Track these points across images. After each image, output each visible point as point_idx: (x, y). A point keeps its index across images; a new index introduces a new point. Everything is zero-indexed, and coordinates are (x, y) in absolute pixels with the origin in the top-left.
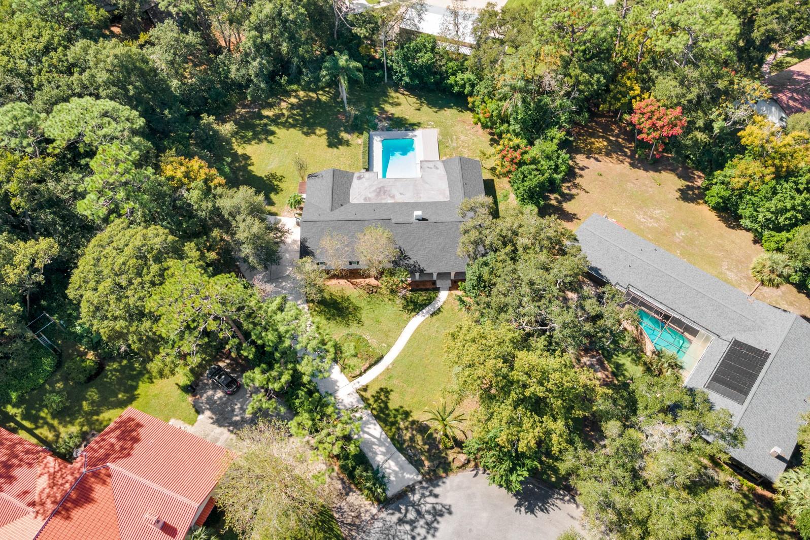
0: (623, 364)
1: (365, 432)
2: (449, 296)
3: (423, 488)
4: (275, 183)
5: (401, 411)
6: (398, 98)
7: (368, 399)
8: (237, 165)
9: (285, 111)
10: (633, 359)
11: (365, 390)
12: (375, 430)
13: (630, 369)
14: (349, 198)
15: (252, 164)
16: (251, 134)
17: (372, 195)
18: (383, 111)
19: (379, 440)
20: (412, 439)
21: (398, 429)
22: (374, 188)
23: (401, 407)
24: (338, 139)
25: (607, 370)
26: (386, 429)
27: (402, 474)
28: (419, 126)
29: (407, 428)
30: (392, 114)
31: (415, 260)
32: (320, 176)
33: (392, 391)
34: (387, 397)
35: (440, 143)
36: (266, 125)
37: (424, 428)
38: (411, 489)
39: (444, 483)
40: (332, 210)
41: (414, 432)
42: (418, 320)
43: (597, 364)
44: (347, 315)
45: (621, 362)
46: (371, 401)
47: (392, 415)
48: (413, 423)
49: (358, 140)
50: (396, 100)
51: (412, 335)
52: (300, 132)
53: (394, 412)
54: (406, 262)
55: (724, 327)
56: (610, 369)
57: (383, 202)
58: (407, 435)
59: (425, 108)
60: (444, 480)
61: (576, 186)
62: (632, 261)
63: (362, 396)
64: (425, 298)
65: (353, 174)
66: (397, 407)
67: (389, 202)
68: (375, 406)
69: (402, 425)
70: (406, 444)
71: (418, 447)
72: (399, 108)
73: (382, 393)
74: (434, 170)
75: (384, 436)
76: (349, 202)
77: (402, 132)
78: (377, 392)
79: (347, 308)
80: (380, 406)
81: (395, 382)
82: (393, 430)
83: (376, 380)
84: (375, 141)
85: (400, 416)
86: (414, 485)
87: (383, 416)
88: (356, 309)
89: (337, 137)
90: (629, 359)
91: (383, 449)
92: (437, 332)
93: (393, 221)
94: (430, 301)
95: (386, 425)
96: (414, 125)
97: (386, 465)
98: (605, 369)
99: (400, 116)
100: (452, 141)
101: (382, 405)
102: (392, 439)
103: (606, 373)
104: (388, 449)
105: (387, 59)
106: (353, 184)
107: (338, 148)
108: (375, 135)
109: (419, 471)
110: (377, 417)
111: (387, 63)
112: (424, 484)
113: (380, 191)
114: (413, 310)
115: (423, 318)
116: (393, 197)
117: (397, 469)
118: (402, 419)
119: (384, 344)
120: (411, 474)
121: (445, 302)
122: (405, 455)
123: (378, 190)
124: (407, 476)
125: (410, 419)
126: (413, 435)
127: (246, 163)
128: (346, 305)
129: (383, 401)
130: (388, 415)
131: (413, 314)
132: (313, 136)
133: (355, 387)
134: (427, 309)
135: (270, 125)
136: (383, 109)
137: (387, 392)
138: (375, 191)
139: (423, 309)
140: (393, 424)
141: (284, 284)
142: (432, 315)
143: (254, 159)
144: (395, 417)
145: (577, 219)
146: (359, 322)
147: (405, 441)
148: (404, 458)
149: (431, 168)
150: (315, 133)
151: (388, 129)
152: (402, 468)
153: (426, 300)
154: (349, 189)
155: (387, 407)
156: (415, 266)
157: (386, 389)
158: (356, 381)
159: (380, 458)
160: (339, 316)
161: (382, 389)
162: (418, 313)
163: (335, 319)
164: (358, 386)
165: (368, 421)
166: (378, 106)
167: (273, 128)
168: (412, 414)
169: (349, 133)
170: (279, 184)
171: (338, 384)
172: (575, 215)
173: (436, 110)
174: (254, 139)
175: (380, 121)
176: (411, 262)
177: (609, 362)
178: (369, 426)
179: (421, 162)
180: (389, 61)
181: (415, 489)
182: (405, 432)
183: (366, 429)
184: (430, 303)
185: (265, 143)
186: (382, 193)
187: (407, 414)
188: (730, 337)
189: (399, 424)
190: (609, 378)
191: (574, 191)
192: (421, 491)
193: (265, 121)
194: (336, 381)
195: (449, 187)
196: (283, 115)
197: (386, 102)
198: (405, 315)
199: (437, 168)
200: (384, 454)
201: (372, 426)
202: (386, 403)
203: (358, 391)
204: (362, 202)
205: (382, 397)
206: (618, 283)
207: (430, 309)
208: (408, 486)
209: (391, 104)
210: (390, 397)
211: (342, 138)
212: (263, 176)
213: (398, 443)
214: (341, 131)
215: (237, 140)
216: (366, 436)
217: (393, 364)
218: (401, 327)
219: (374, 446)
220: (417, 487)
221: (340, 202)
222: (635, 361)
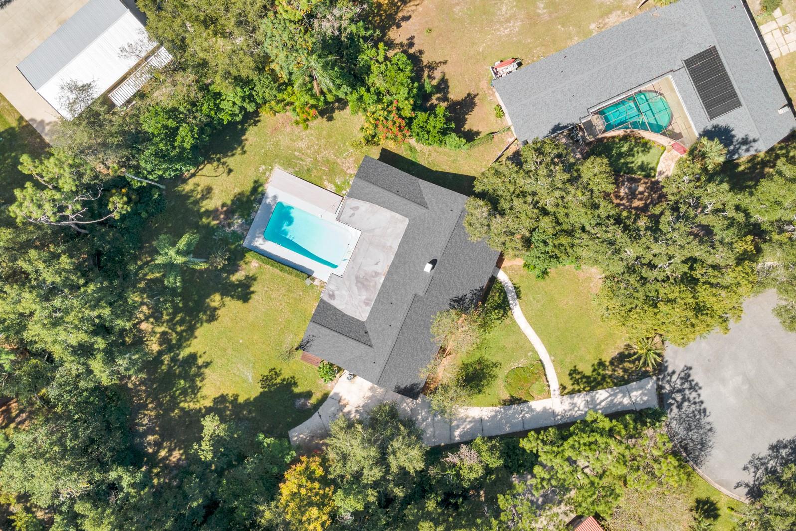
0: (643, 162)
1: (600, 404)
2: (506, 272)
3: (663, 379)
4: (279, 380)
5: (596, 367)
6: (198, 185)
7: (574, 389)
8: (228, 412)
9: (159, 330)
10: (643, 151)
11: (564, 388)
12: (602, 395)
13: (649, 160)
14: (358, 321)
15: (236, 397)
16: (182, 382)
17: (364, 296)
18: (213, 213)
19: (611, 395)
20: (625, 370)
21: (610, 376)
22: (355, 289)
23: (593, 365)
24: (238, 286)
25: (640, 179)
26: (605, 386)
27: (646, 389)
28: (261, 185)
29: (614, 370)
30: (224, 205)
31: (469, 292)
32: (311, 338)
33: (575, 367)
34: (579, 373)
35: (298, 174)
36: (174, 360)
37: (620, 357)
38: (660, 388)
39: (666, 362)
40: (370, 346)
41: (621, 366)
42: (517, 312)
43: (631, 184)
44: (484, 374)
45: (640, 163)
46: (576, 387)
47: (596, 376)
48: (612, 363)
49: (252, 265)
50: (199, 189)
51: (531, 325)
52: (205, 324)
53: (594, 373)
54: (467, 300)
55: (669, 61)
56: (641, 177)
57: (379, 287)
58: (620, 372)
59: (231, 161)
60: (665, 360)
61: (432, 67)
62: (569, 90)
63: (568, 393)
64: (497, 294)
65: (322, 301)
66: (591, 369)
67: (382, 281)
68: (582, 386)
69: (610, 373)
70: (626, 377)
71: (634, 369)
72: (216, 191)
73: (574, 375)
74: (357, 212)
75: (610, 390)
76: (363, 323)
77: (260, 210)
78: (571, 379)
79: (475, 370)
80: (584, 383)
81: (568, 360)
82: (609, 381)
83: (559, 376)
84: (262, 247)
85: (600, 371)
86: (658, 385)
87: (593, 383)
88: (480, 362)
89: (234, 286)
90: (641, 154)
91: (620, 395)
92: (537, 302)
93: (421, 294)
94: (503, 292)
95: (602, 384)
96: (255, 190)
97: (633, 400)
98: (638, 180)
99: (232, 197)
100: (301, 159)
101: (584, 380)
102: (616, 385)
103: (642, 181)
104: (621, 392)
105: (146, 178)
106: (339, 307)
107: (253, 293)
108: (251, 242)
109: (650, 376)
110: (592, 389)
111: (152, 180)
112: (661, 377)
113: (361, 283)
114: (505, 312)
115: (518, 306)
116: (377, 274)
117: (640, 392)
118: (604, 370)
119: (529, 354)
120: (649, 383)
121: (510, 279)
122: (633, 381)
123: (359, 285)
124: (649, 386)
125: (608, 364)
126: (622, 368)
127: (232, 402)
128: (471, 369)
129: (581, 378)
130: (595, 379)
131: (509, 313)
132: (219, 312)
133: (556, 395)
134: (510, 298)
135: (178, 355)
136: (207, 211)
137: (573, 372)
138: (359, 289)
139: (508, 302)
140: (604, 377)
141: (420, 417)
142: (518, 297)
143: (230, 392)
144: (599, 374)
145: (475, 96)
146: (495, 365)
147: (623, 377)
148: (635, 383)
149: (353, 214)
150: (215, 309)
151: (249, 222)
152: (641, 388)
153: (500, 294)
154: (344, 315)
155: (588, 377)
156: (475, 294)
157: (571, 370)
158: (552, 392)
159: (626, 401)
160: (481, 381)
161: (570, 374)
162: (510, 309)
163: (483, 386)
164: (558, 392)
165: (592, 397)
166: (201, 215)
167: (184, 353)
168: (603, 360)
169: (237, 271)
170: (281, 377)
171: (548, 408)
172: (469, 95)
173: (239, 150)
174: (193, 381)
175: (230, 225)
176: (469, 296)
177: (635, 173)
178: (596, 398)
179: (338, 219)
180: (151, 177)
181: (661, 386)
182: (616, 373)
183: (598, 402)
184: (505, 293)
185: (207, 371)
186: (365, 283)
187: (601, 364)
188: (680, 63)
189: (607, 374)
190: (647, 183)
191: (438, 74)
192: (665, 382)
193: (166, 359)
194: (545, 409)
195: (391, 209)
196: (164, 334)
197: (196, 202)
198: (507, 321)
199: (357, 208)
200: (624, 396)
201: (597, 396)
202: (584, 377)
203: (562, 395)
204: (369, 309)
205: (578, 377)
206: (580, 118)
207: (511, 296)
208: (657, 390)
209: (204, 197)
210: (580, 370)
211: (240, 281)
212: (262, 390)
213: (621, 382)
214: (228, 278)
215: (185, 401)
216: (603, 404)
217: (550, 355)
218: (518, 331)
219: (615, 401)
220: (660, 383)
221: (362, 333)
222: (644, 150)
